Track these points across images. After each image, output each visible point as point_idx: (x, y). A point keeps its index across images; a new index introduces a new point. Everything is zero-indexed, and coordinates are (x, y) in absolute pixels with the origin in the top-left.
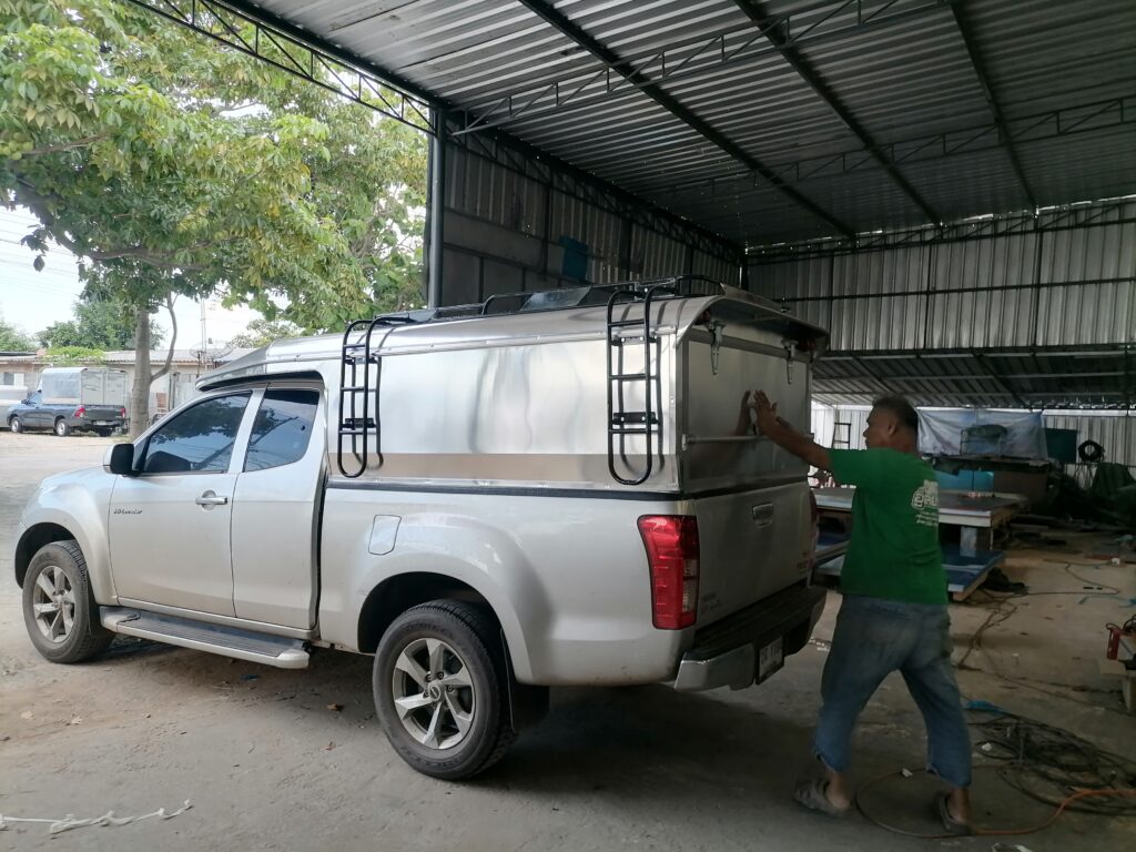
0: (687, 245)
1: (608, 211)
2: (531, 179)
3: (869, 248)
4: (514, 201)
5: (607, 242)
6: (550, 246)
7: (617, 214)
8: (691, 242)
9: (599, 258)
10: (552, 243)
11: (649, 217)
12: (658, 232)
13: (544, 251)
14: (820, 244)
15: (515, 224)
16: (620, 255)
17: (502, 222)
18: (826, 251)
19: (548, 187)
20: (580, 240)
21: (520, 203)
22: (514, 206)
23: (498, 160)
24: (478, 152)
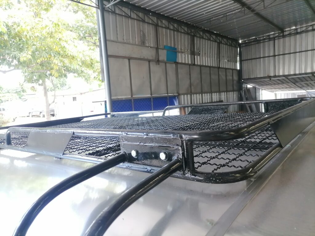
0: (217, 42)
1: (184, 33)
2: (148, 23)
3: (290, 35)
4: (142, 34)
5: (185, 45)
6: (159, 50)
7: (188, 34)
8: (218, 41)
9: (182, 52)
10: (160, 49)
11: (201, 33)
12: (205, 39)
13: (157, 52)
14: (269, 36)
15: (143, 43)
16: (191, 50)
17: (137, 43)
18: (272, 38)
19: (156, 26)
20: (173, 46)
21: (144, 34)
22: (141, 36)
23: (131, 17)
24: (121, 14)
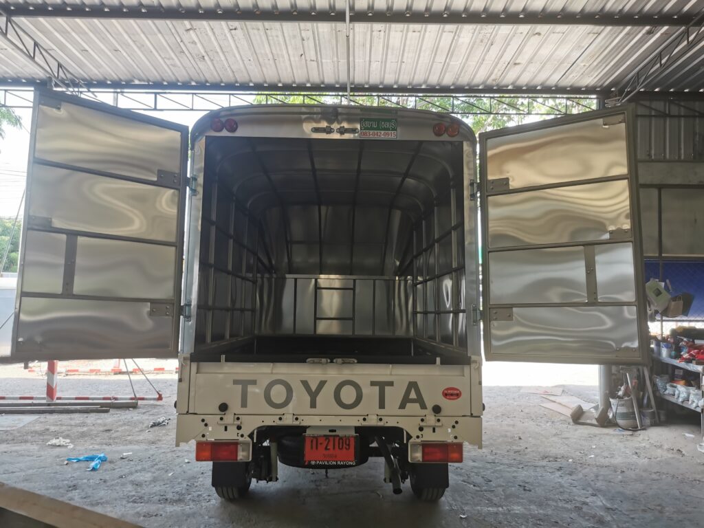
4: (697, 139)
15: (699, 157)
22: (696, 143)
23: (672, 114)
24: (648, 114)
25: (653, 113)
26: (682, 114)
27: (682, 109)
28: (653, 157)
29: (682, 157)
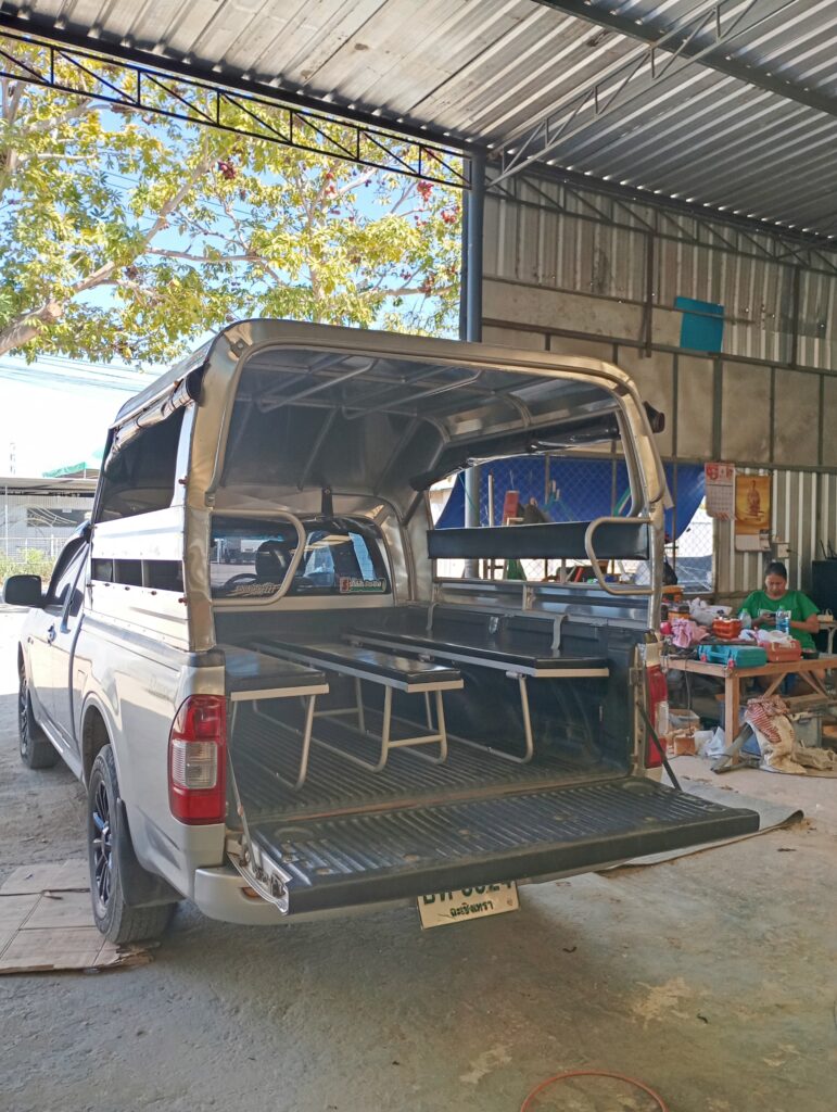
2: (623, 227)
4: (597, 259)
6: (655, 311)
7: (774, 260)
9: (744, 322)
10: (659, 307)
13: (647, 319)
15: (598, 288)
19: (651, 234)
20: (709, 301)
21: (605, 259)
22: (596, 265)
23: (568, 209)
24: (536, 202)
25: (543, 203)
26: (580, 212)
27: (580, 203)
28: (540, 281)
29: (578, 288)
